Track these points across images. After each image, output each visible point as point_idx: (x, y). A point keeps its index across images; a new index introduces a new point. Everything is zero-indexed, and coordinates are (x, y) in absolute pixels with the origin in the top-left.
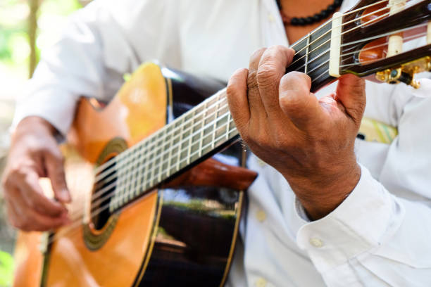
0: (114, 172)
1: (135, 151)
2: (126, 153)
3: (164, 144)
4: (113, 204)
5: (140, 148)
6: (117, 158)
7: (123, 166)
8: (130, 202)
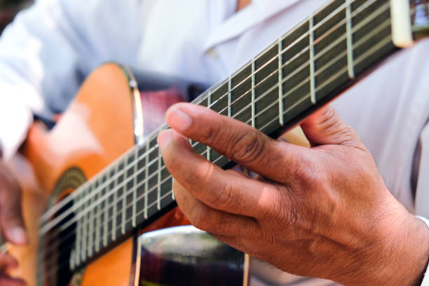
0: (72, 215)
1: (97, 185)
2: (85, 186)
3: (136, 173)
4: (75, 260)
5: (104, 180)
6: (74, 195)
7: (83, 207)
8: (96, 256)
